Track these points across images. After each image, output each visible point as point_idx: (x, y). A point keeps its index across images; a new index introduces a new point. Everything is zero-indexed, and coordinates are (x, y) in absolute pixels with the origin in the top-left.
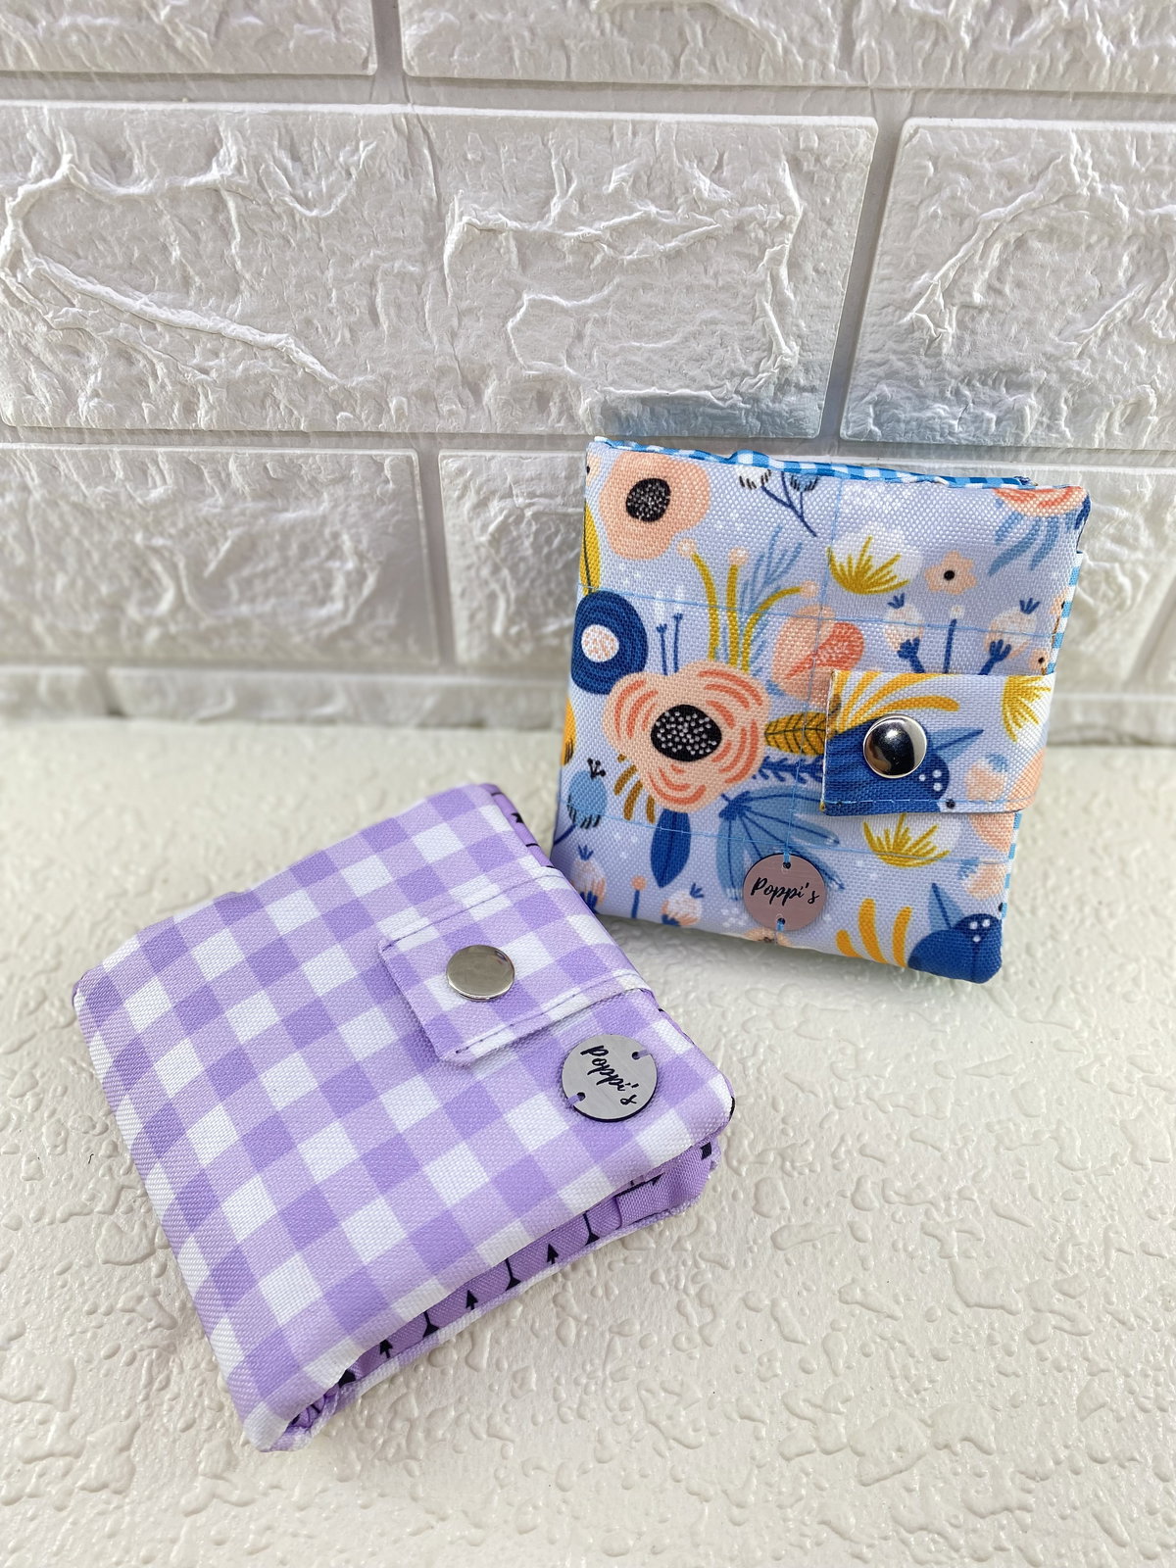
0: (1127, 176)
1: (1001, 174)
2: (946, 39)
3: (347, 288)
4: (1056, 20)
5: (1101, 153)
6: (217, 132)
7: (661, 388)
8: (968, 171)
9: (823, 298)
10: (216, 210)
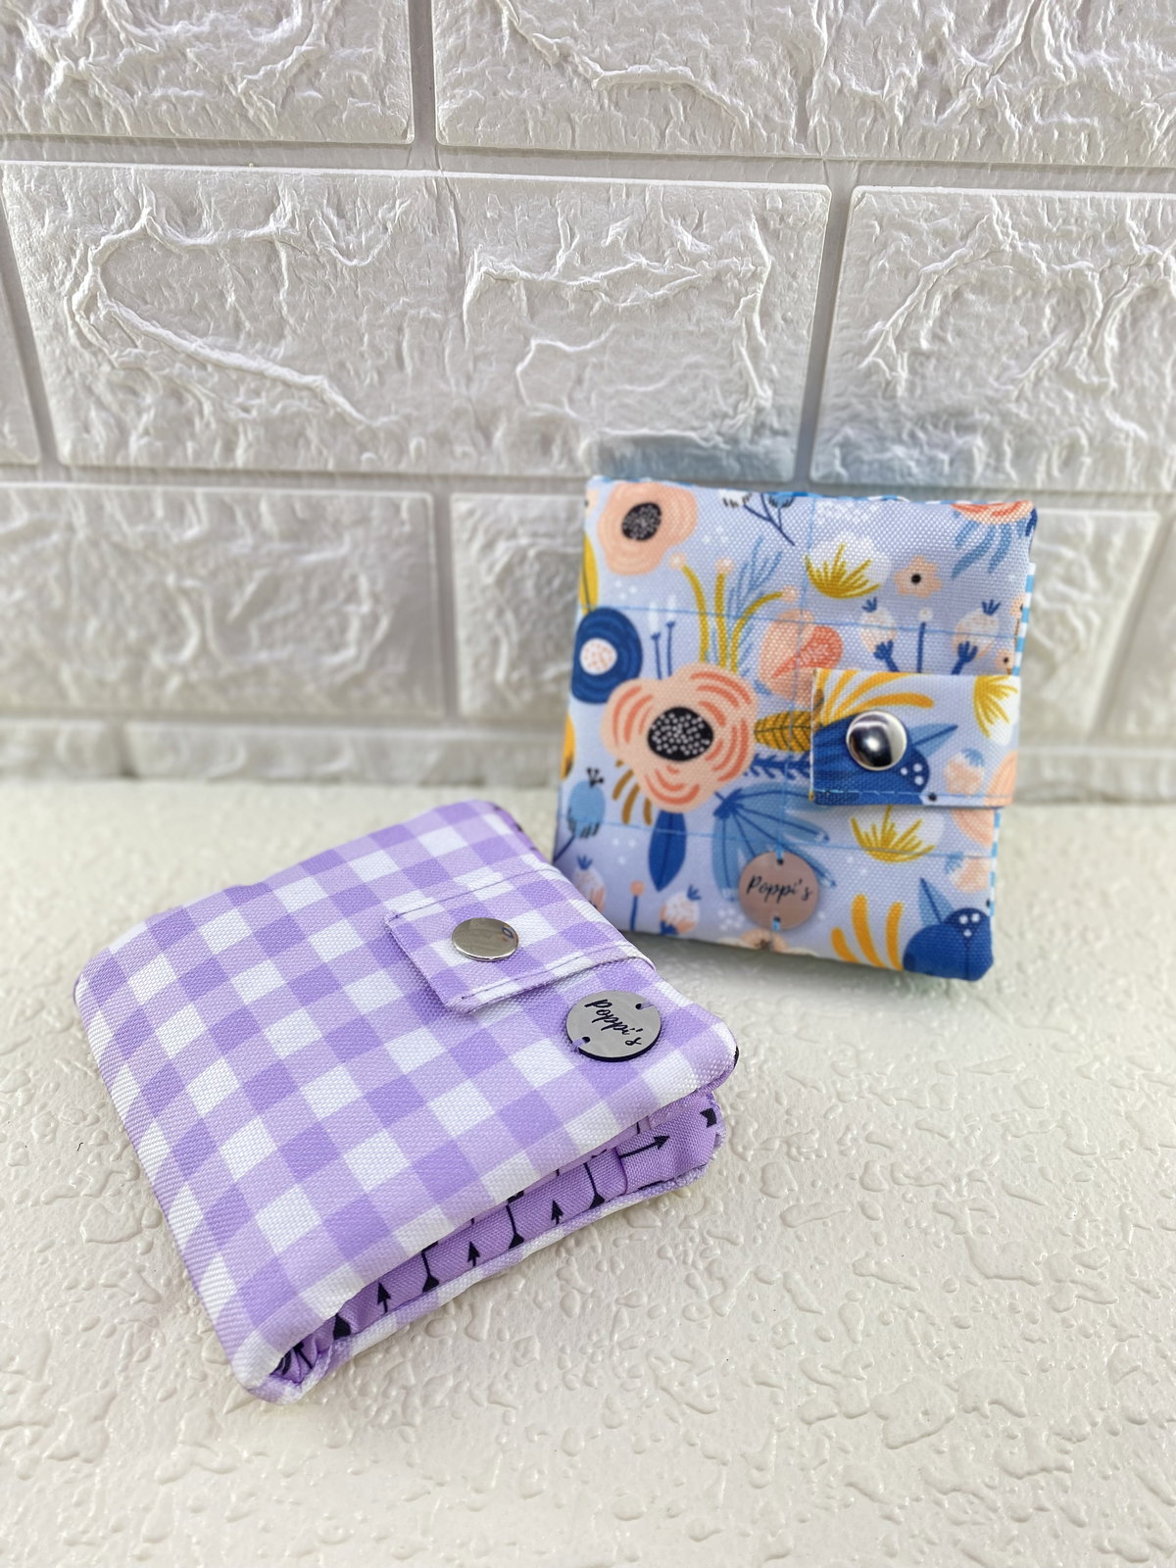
0: (1040, 234)
1: (937, 233)
2: (883, 116)
3: (379, 332)
4: (971, 99)
5: (1018, 215)
6: (277, 191)
7: (651, 428)
8: (910, 230)
9: (790, 345)
10: (269, 260)
